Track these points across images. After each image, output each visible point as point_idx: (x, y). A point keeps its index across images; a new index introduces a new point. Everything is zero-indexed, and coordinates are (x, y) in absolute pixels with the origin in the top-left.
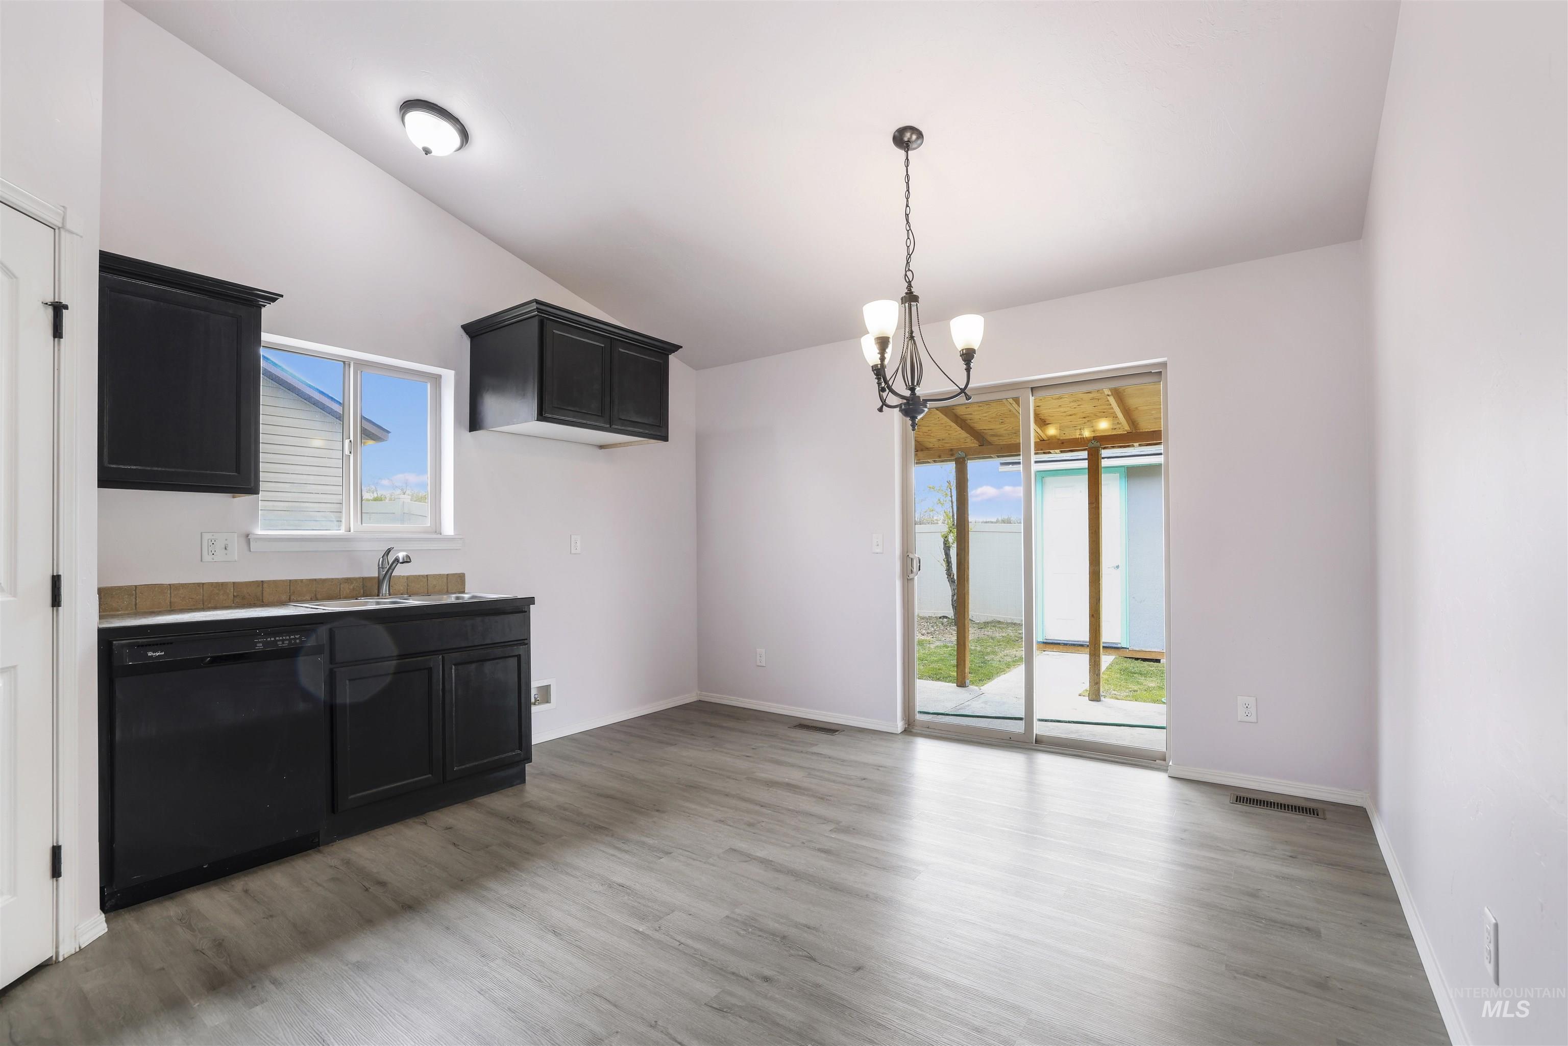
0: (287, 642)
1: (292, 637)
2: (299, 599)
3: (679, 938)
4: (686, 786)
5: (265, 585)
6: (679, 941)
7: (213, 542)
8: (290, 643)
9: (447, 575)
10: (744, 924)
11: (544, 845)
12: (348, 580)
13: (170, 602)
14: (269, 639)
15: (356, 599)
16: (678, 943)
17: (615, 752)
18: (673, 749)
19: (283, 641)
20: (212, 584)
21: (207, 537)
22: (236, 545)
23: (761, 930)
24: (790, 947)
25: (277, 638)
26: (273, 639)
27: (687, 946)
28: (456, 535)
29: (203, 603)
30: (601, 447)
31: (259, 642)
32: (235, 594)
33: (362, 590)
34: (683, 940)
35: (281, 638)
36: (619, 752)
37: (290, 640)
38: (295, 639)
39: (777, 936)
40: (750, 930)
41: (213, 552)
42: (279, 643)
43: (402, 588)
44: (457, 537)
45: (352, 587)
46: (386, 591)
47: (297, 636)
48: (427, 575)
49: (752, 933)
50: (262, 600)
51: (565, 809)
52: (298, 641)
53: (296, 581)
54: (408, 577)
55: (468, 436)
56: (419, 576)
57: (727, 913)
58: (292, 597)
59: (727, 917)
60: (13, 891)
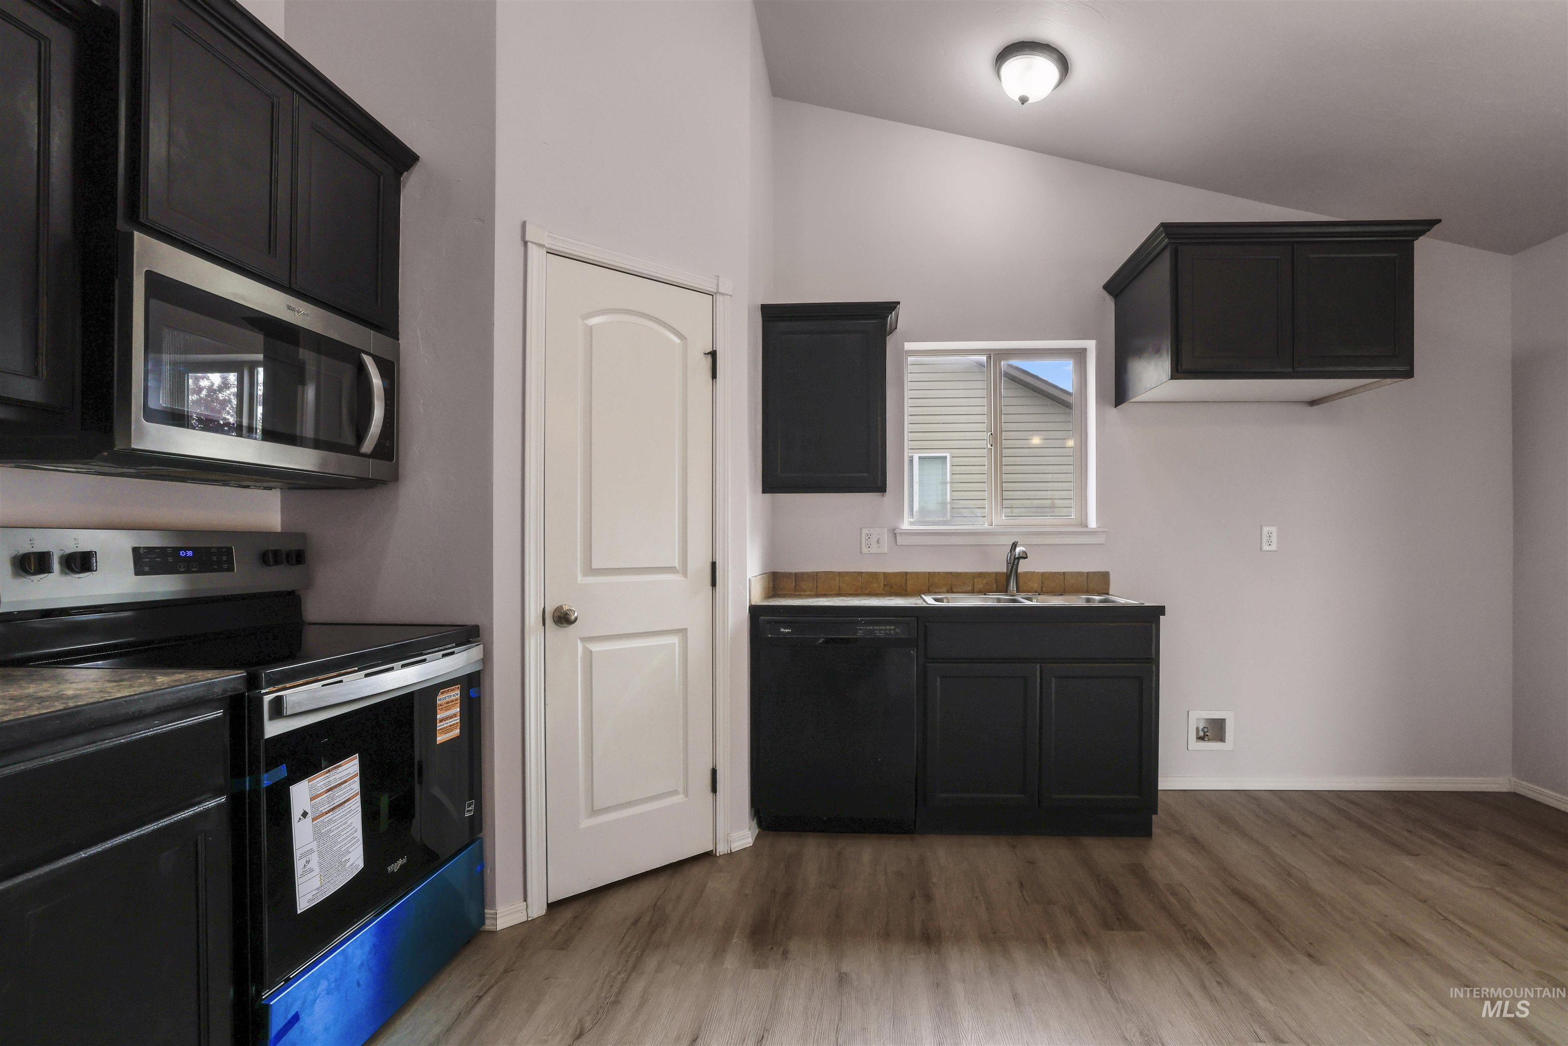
0: (883, 632)
1: (888, 627)
2: (937, 591)
4: (1392, 935)
5: (909, 576)
7: (869, 536)
8: (886, 634)
9: (1088, 573)
11: (1112, 932)
12: (981, 575)
13: (839, 587)
14: (868, 628)
15: (985, 594)
17: (1304, 834)
18: (1407, 861)
19: (880, 630)
20: (868, 573)
21: (865, 531)
22: (886, 537)
25: (875, 627)
26: (871, 628)
28: (1099, 528)
29: (862, 590)
30: (1313, 403)
31: (861, 630)
32: (885, 583)
33: (995, 586)
35: (878, 628)
36: (1310, 837)
37: (886, 630)
38: (890, 630)
41: (869, 545)
42: (876, 632)
43: (1036, 585)
44: (1100, 530)
45: (984, 582)
46: (1013, 588)
47: (893, 627)
48: (1064, 573)
50: (906, 590)
51: (1174, 894)
52: (892, 632)
53: (934, 573)
54: (1043, 574)
55: (1113, 413)
56: (1055, 573)
58: (931, 589)
60: (686, 793)
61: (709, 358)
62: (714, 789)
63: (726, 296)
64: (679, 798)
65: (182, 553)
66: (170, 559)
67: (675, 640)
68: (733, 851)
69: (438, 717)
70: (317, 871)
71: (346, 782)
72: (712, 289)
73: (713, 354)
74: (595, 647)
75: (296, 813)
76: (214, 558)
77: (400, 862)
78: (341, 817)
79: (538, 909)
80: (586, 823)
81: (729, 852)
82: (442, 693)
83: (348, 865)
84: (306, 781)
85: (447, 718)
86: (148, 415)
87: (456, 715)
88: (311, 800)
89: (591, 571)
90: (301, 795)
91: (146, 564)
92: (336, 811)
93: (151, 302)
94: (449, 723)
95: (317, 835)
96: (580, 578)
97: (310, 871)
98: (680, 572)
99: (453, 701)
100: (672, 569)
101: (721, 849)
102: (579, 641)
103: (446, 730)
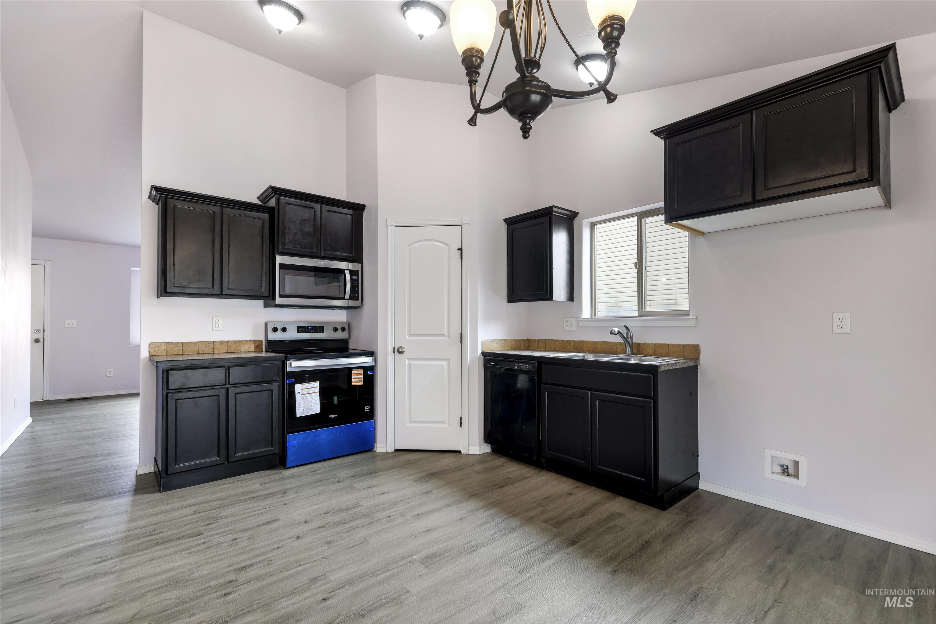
0: (524, 367)
1: (526, 365)
5: (584, 343)
7: (567, 322)
8: (525, 368)
9: (685, 345)
13: (554, 347)
19: (523, 366)
20: (566, 341)
21: (565, 320)
22: (574, 323)
26: (520, 365)
29: (563, 349)
31: (516, 365)
32: (574, 346)
37: (525, 366)
42: (522, 367)
43: (651, 351)
44: (692, 317)
46: (629, 351)
47: (528, 365)
52: (527, 367)
53: (596, 341)
54: (655, 345)
56: (663, 344)
60: (449, 425)
61: (460, 251)
62: (461, 426)
63: (467, 224)
64: (447, 425)
65: (309, 328)
66: (306, 329)
67: (445, 363)
68: (469, 454)
69: (352, 377)
70: (302, 408)
71: (313, 388)
72: (460, 223)
73: (461, 249)
74: (412, 362)
75: (297, 392)
76: (318, 329)
77: (334, 416)
78: (311, 396)
79: (390, 449)
80: (409, 425)
81: (467, 454)
82: (354, 370)
83: (313, 410)
84: (300, 384)
85: (356, 378)
86: (281, 296)
87: (361, 378)
88: (301, 389)
89: (411, 335)
90: (298, 387)
91: (300, 330)
92: (310, 395)
93: (281, 270)
94: (357, 380)
95: (303, 399)
96: (407, 337)
97: (301, 407)
98: (447, 337)
99: (360, 373)
100: (443, 335)
101: (464, 451)
102: (406, 359)
103: (356, 382)
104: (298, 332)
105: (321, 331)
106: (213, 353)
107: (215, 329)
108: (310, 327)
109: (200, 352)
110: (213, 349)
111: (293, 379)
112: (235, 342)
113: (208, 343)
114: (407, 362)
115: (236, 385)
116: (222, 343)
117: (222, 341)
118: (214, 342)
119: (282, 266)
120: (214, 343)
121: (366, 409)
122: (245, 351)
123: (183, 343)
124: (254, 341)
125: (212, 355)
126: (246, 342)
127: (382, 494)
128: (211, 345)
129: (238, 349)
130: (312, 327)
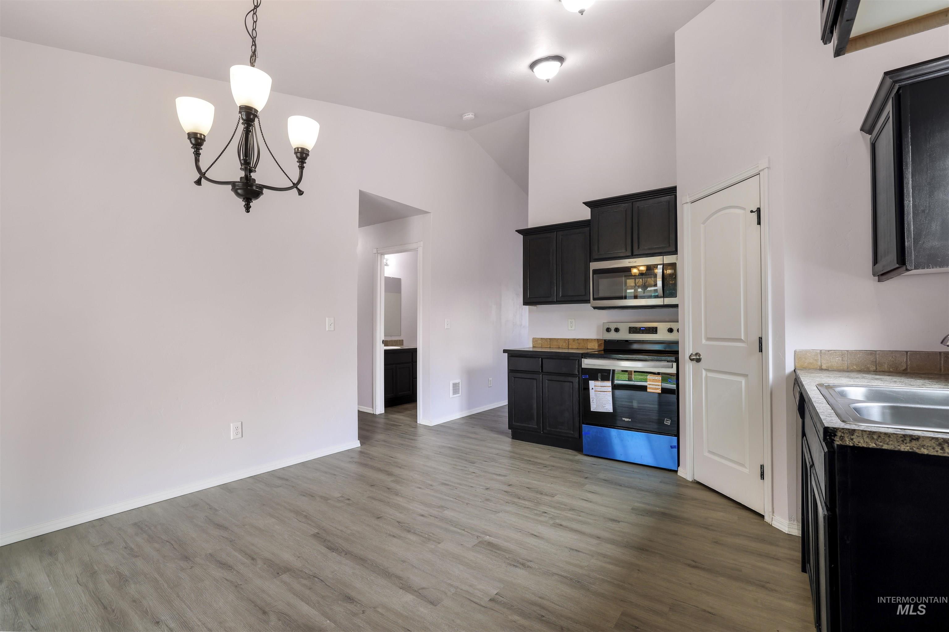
3: (466, 533)
6: (465, 531)
10: (429, 539)
16: (465, 530)
23: (421, 536)
24: (408, 527)
27: (460, 529)
34: (463, 532)
39: (412, 532)
40: (427, 536)
49: (425, 534)
57: (439, 546)
59: (439, 543)
60: (750, 471)
61: (756, 213)
62: (763, 477)
63: (765, 170)
65: (642, 329)
66: (638, 330)
67: (743, 381)
68: (773, 525)
70: (596, 404)
71: (606, 386)
72: (757, 171)
73: (759, 210)
74: (710, 374)
75: (590, 388)
76: (651, 330)
77: (628, 420)
78: (603, 395)
79: (689, 478)
80: (707, 454)
81: (771, 524)
82: (650, 376)
84: (594, 381)
85: (653, 385)
86: (594, 299)
87: (658, 385)
88: (595, 386)
89: (708, 339)
90: (592, 384)
91: (632, 331)
92: (602, 392)
93: (594, 275)
94: (654, 387)
95: (596, 395)
96: (704, 341)
97: (594, 403)
98: (746, 343)
99: (657, 380)
100: (740, 340)
101: (767, 519)
102: (703, 369)
103: (653, 389)
104: (630, 333)
105: (654, 332)
106: (568, 348)
107: (570, 328)
108: (642, 327)
109: (560, 347)
110: (568, 345)
111: (588, 376)
112: (583, 340)
113: (565, 340)
114: (704, 372)
115: (548, 374)
116: (574, 340)
117: (574, 339)
118: (569, 339)
119: (596, 272)
120: (569, 341)
121: (667, 422)
122: (591, 348)
123: (550, 339)
124: (598, 339)
125: (567, 349)
126: (591, 340)
127: (585, 500)
128: (567, 341)
129: (585, 346)
130: (644, 327)
